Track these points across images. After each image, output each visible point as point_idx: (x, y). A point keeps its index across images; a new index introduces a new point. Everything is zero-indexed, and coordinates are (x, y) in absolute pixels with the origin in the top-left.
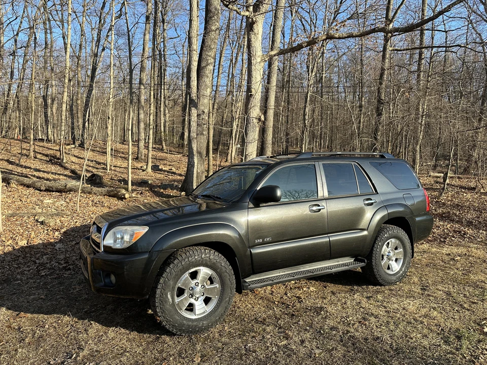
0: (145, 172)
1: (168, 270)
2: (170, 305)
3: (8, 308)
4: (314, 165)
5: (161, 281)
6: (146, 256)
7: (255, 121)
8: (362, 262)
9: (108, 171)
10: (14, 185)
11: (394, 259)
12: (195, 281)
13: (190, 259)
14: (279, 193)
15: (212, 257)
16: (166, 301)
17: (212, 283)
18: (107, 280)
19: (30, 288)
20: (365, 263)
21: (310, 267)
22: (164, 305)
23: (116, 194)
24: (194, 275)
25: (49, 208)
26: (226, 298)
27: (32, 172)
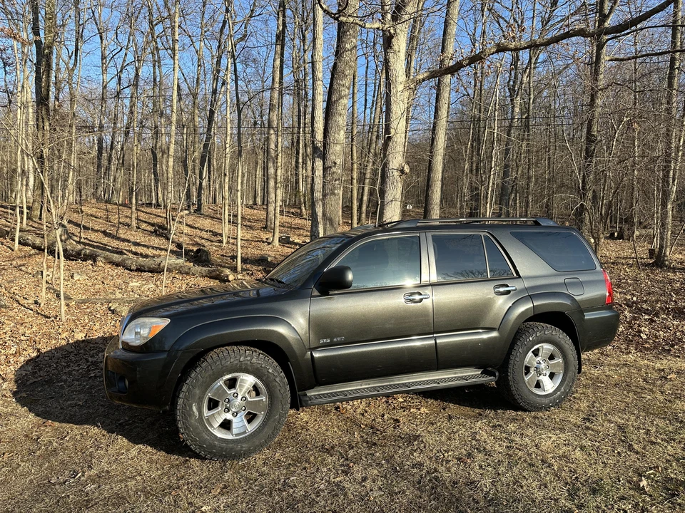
0: (270, 246)
1: (192, 375)
2: (196, 420)
3: (37, 415)
4: (419, 237)
5: (184, 389)
6: (164, 356)
7: (396, 173)
8: (491, 376)
9: (224, 245)
10: (101, 264)
11: (548, 374)
12: (233, 391)
13: (223, 362)
14: (350, 276)
15: (254, 360)
16: (191, 413)
17: (258, 394)
18: (121, 385)
19: (72, 392)
20: (495, 376)
21: (409, 379)
22: (187, 420)
23: (218, 275)
24: (232, 383)
25: (131, 293)
26: (275, 416)
27: (130, 246)
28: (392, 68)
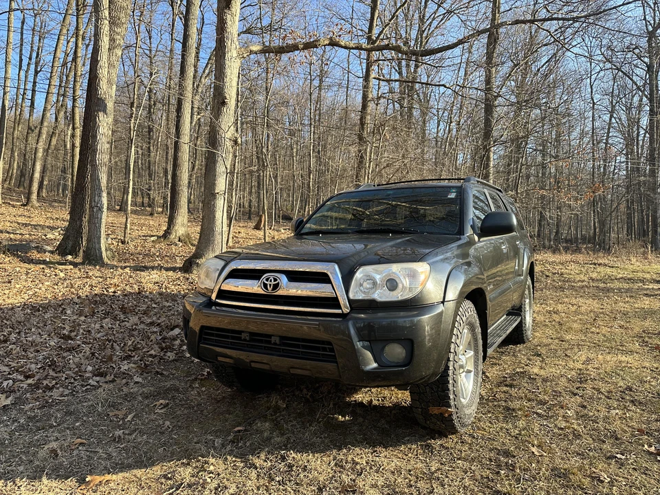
4: (484, 192)
6: (442, 309)
7: (229, 144)
18: (383, 357)
20: (521, 316)
28: (228, 30)
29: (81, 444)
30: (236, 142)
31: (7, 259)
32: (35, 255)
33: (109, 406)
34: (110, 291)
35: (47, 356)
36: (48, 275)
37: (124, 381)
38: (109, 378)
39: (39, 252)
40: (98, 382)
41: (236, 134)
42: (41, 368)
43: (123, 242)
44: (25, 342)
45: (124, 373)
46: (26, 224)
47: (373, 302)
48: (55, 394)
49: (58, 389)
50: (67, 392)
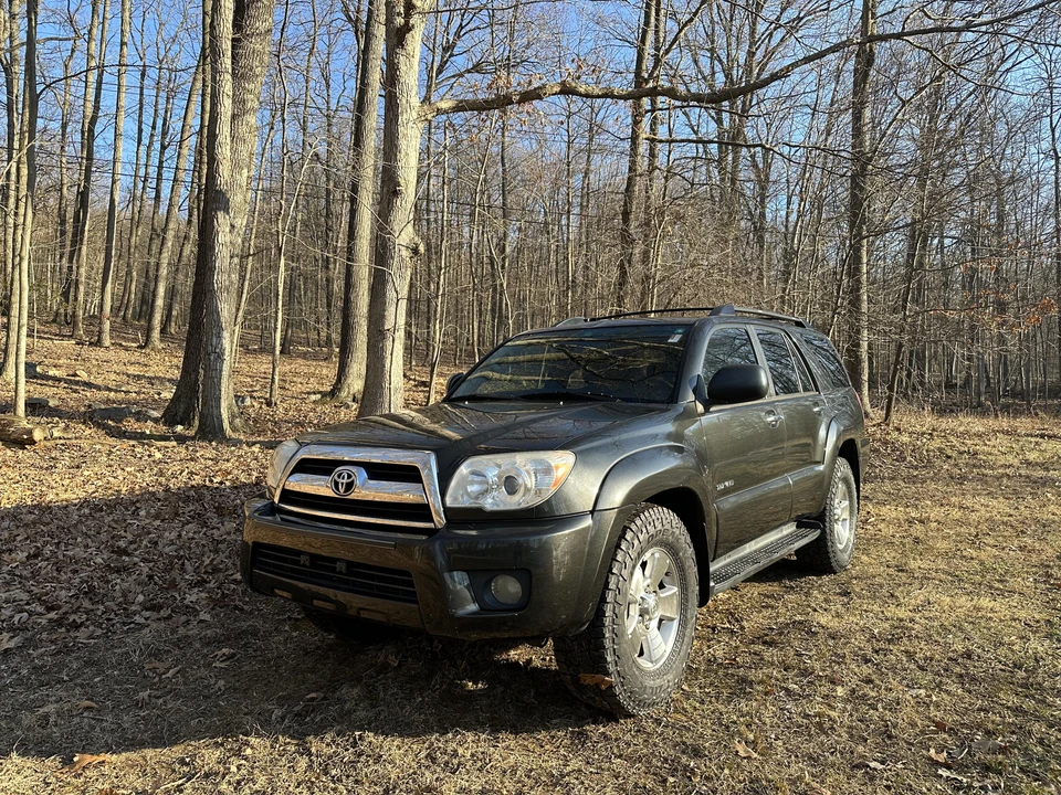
7: (405, 253)
12: (647, 582)
18: (488, 596)
28: (402, 80)
29: (88, 708)
30: (415, 251)
31: (88, 432)
32: (131, 425)
33: (150, 655)
34: (215, 481)
35: (86, 579)
36: (139, 456)
37: (184, 618)
38: (164, 613)
39: (138, 420)
40: (147, 619)
41: (416, 239)
42: (73, 596)
43: (269, 404)
44: (61, 557)
45: (187, 607)
46: (138, 376)
47: (479, 511)
48: (82, 635)
49: (87, 627)
50: (99, 632)
